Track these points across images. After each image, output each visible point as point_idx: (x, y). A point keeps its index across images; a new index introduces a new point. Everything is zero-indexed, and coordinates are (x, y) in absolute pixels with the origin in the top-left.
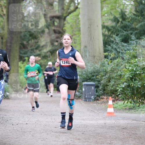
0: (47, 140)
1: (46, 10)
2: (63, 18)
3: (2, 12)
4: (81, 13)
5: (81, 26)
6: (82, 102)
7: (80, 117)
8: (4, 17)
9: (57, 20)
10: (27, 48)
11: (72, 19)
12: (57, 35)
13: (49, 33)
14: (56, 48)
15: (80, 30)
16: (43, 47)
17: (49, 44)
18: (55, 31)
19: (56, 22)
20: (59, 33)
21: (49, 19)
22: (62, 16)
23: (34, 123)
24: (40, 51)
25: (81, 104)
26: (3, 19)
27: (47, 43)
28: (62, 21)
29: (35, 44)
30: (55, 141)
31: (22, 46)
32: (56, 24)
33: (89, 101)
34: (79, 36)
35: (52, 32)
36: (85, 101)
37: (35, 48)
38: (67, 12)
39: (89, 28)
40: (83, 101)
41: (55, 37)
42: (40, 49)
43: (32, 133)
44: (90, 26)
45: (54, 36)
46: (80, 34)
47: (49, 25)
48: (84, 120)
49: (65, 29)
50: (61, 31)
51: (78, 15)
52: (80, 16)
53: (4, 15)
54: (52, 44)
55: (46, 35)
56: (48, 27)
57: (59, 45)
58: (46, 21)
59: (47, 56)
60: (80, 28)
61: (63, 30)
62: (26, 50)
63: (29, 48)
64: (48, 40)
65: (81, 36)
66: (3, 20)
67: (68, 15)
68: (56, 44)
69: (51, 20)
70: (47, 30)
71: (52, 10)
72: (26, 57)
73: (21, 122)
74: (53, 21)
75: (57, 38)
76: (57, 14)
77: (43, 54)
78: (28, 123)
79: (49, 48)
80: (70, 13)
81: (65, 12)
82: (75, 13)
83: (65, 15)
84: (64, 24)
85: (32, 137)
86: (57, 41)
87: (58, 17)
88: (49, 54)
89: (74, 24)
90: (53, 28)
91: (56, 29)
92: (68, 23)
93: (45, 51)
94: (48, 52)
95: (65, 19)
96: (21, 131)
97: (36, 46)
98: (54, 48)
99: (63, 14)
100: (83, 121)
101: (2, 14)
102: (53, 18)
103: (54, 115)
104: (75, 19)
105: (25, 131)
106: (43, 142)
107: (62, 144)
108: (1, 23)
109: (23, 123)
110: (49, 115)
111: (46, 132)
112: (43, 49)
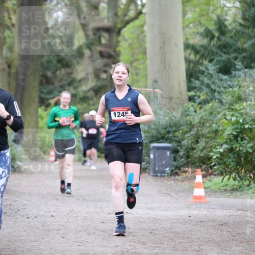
0: (87, 244)
1: (87, 17)
2: (117, 30)
3: (10, 21)
4: (147, 22)
5: (148, 45)
6: (149, 179)
7: (146, 203)
8: (13, 29)
9: (106, 35)
10: (53, 84)
11: (131, 33)
12: (106, 60)
13: (91, 57)
14: (104, 83)
15: (145, 53)
16: (80, 81)
17: (91, 77)
18: (102, 55)
19: (104, 38)
20: (110, 56)
21: (90, 33)
22: (115, 27)
23: (66, 214)
24: (75, 88)
25: (148, 181)
26: (12, 32)
27: (87, 74)
28: (114, 35)
29: (66, 76)
30: (102, 246)
31: (44, 81)
32: (103, 41)
33: (161, 176)
34: (144, 62)
35: (97, 55)
36: (154, 176)
37: (66, 83)
38: (122, 21)
39: (161, 48)
40: (152, 177)
41: (102, 64)
42: (75, 85)
43: (61, 232)
44: (164, 45)
45: (100, 62)
46: (146, 58)
47: (92, 44)
48: (152, 209)
49: (119, 51)
50: (112, 52)
51: (142, 26)
52: (145, 28)
53: (13, 25)
54: (97, 76)
55: (86, 61)
56: (89, 46)
57: (109, 78)
58: (87, 36)
59: (88, 98)
60: (146, 49)
61: (115, 51)
62: (51, 87)
63: (57, 84)
64: (90, 69)
65: (148, 62)
66: (11, 35)
67: (125, 26)
68: (104, 76)
69: (94, 34)
70: (87, 52)
71: (97, 18)
72: (51, 99)
73: (42, 213)
74: (98, 35)
75: (106, 65)
76: (106, 23)
77: (81, 94)
78: (54, 214)
79: (92, 83)
80: (128, 22)
81: (119, 20)
82: (137, 23)
83: (119, 26)
84: (118, 42)
85: (62, 239)
86: (106, 72)
87: (108, 30)
88: (91, 94)
89: (136, 41)
90: (99, 48)
91: (103, 49)
92: (125, 39)
93: (84, 88)
94: (89, 91)
95: (119, 33)
96: (42, 228)
97: (70, 80)
98: (100, 83)
99: (115, 23)
100: (150, 212)
101: (9, 24)
102: (98, 30)
103: (99, 202)
104: (138, 32)
105: (50, 229)
106: (80, 247)
107: (114, 252)
108: (8, 40)
109: (46, 214)
110: (92, 201)
111: (86, 230)
112: (81, 86)
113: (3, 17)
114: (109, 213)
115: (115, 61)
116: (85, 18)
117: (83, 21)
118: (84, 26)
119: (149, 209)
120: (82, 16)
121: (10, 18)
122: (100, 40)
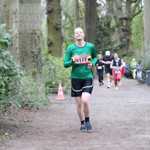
0: (118, 117)
2: (130, 19)
4: (144, 15)
5: (145, 26)
7: (145, 98)
9: (125, 21)
11: (137, 20)
12: (125, 33)
13: (118, 31)
14: (125, 43)
15: (143, 29)
16: (114, 42)
17: (119, 40)
18: (123, 30)
19: (124, 22)
20: (127, 31)
21: (118, 21)
24: (111, 46)
25: (145, 87)
26: (82, 21)
27: (117, 39)
28: (129, 21)
29: (107, 40)
31: (97, 43)
32: (124, 24)
34: (143, 33)
35: (121, 30)
36: (148, 85)
37: (107, 43)
38: (133, 15)
40: (147, 86)
42: (111, 44)
43: (106, 111)
45: (122, 34)
46: (144, 31)
47: (119, 25)
48: (147, 100)
49: (131, 28)
51: (142, 17)
52: (143, 18)
53: (83, 18)
54: (121, 40)
55: (116, 33)
56: (117, 26)
57: (127, 41)
58: (116, 22)
59: (117, 50)
60: (143, 27)
61: (129, 28)
62: (100, 45)
63: (103, 44)
64: (118, 37)
65: (145, 33)
67: (134, 17)
68: (124, 40)
69: (120, 21)
70: (116, 29)
71: (121, 13)
72: (100, 51)
73: (97, 102)
75: (125, 35)
76: (125, 16)
77: (114, 48)
78: (102, 103)
79: (119, 43)
80: (135, 15)
81: (131, 14)
82: (139, 15)
83: (131, 17)
84: (131, 24)
85: (107, 114)
86: (125, 38)
87: (126, 19)
88: (118, 48)
89: (139, 23)
90: (122, 27)
91: (124, 28)
92: (134, 23)
93: (115, 45)
94: (117, 47)
95: (131, 20)
96: (97, 110)
97: (109, 42)
98: (122, 43)
99: (129, 16)
100: (147, 102)
101: (81, 18)
102: (121, 19)
103: (123, 97)
104: (140, 19)
105: (101, 110)
106: (115, 118)
107: (130, 120)
109: (99, 103)
110: (120, 97)
111: (117, 110)
113: (79, 14)
115: (130, 33)
116: (115, 14)
117: (115, 15)
118: (115, 17)
119: (146, 100)
121: (82, 15)
122: (122, 24)
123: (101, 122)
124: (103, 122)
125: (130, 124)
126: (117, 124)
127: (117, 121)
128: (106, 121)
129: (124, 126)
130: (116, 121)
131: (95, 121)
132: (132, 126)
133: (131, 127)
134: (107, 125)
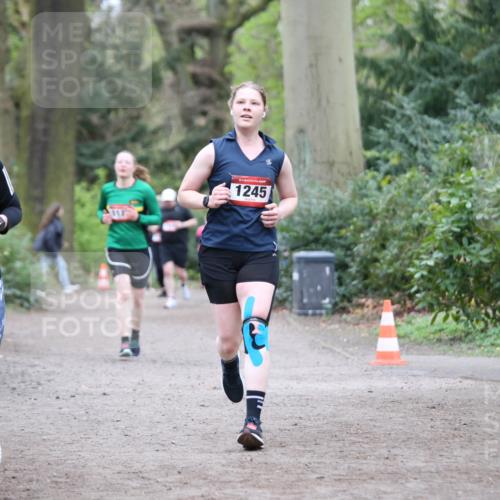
0: (173, 447)
1: (167, 7)
2: (225, 32)
3: (16, 17)
4: (283, 15)
5: (286, 62)
6: (291, 320)
7: (285, 368)
8: (24, 33)
9: (204, 42)
10: (103, 137)
11: (253, 37)
12: (205, 92)
13: (176, 86)
14: (202, 135)
15: (280, 76)
16: (155, 132)
17: (176, 123)
18: (196, 80)
19: (202, 47)
20: (212, 83)
21: (174, 40)
22: (222, 27)
23: (130, 390)
24: (146, 146)
25: (289, 324)
26: (21, 39)
27: (169, 119)
28: (221, 42)
29: (128, 122)
30: (202, 451)
31: (85, 132)
32: (199, 54)
33: (314, 315)
34: (279, 93)
35: (187, 82)
36: (300, 314)
37: (128, 136)
38: (235, 14)
39: (311, 66)
40: (296, 317)
41: (197, 99)
42: (146, 139)
43: (122, 425)
44: (317, 59)
45: (193, 95)
46: (283, 87)
47: (178, 59)
48: (298, 379)
49: (231, 74)
50: (216, 76)
51: (274, 24)
52: (281, 27)
53: (24, 25)
54: (188, 122)
55: (167, 91)
56: (172, 64)
57: (211, 126)
58: (167, 45)
59: (171, 165)
60: (282, 67)
61: (222, 74)
62: (99, 145)
63: (111, 138)
64: (175, 110)
65: (287, 94)
66: (20, 44)
67: (240, 24)
68: (201, 121)
69: (182, 41)
70: (168, 76)
71: (186, 9)
72: (98, 167)
73: (84, 388)
74: (188, 43)
75: (205, 101)
76: (204, 19)
77: (158, 158)
78: (106, 392)
79: (177, 136)
80: (246, 17)
81: (229, 13)
82: (263, 18)
83: (229, 24)
84: (228, 56)
85: (125, 439)
86: (204, 114)
87: (207, 32)
88: (177, 156)
89: (262, 53)
90: (191, 68)
91: (198, 70)
92: (240, 50)
93: (163, 145)
94: (172, 151)
95: (229, 37)
96: (85, 418)
97: (135, 130)
98: (193, 136)
99: (222, 20)
100: (294, 384)
101: (16, 24)
102: (189, 32)
103: (195, 365)
104: (265, 36)
105: (100, 419)
106: (160, 454)
107: (224, 462)
108: (15, 55)
109: (93, 390)
110: (182, 364)
111: (170, 421)
112: (157, 141)
113: (5, 10)
114: (215, 388)
115: (223, 92)
116: (162, 10)
117: (159, 16)
118: (161, 25)
119: (291, 378)
120: (157, 6)
121: (17, 12)
122: (192, 53)
123: (101, 470)
124: (108, 471)
125: (224, 478)
126: (168, 479)
127: (167, 469)
128: (120, 468)
129: (198, 487)
130: (162, 467)
131: (75, 467)
132: (234, 488)
133: (229, 491)
134: (126, 482)
